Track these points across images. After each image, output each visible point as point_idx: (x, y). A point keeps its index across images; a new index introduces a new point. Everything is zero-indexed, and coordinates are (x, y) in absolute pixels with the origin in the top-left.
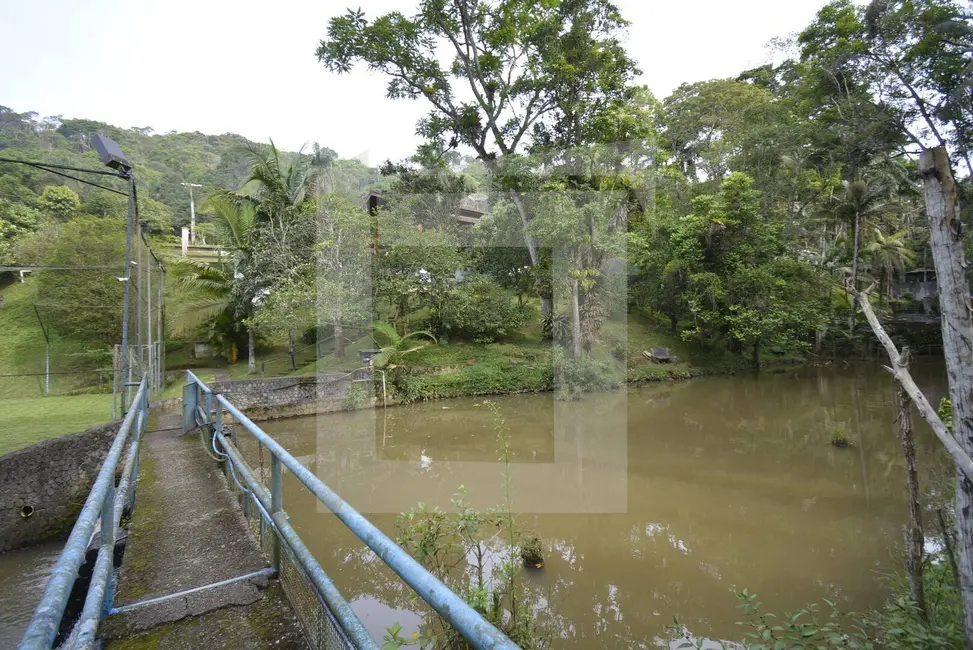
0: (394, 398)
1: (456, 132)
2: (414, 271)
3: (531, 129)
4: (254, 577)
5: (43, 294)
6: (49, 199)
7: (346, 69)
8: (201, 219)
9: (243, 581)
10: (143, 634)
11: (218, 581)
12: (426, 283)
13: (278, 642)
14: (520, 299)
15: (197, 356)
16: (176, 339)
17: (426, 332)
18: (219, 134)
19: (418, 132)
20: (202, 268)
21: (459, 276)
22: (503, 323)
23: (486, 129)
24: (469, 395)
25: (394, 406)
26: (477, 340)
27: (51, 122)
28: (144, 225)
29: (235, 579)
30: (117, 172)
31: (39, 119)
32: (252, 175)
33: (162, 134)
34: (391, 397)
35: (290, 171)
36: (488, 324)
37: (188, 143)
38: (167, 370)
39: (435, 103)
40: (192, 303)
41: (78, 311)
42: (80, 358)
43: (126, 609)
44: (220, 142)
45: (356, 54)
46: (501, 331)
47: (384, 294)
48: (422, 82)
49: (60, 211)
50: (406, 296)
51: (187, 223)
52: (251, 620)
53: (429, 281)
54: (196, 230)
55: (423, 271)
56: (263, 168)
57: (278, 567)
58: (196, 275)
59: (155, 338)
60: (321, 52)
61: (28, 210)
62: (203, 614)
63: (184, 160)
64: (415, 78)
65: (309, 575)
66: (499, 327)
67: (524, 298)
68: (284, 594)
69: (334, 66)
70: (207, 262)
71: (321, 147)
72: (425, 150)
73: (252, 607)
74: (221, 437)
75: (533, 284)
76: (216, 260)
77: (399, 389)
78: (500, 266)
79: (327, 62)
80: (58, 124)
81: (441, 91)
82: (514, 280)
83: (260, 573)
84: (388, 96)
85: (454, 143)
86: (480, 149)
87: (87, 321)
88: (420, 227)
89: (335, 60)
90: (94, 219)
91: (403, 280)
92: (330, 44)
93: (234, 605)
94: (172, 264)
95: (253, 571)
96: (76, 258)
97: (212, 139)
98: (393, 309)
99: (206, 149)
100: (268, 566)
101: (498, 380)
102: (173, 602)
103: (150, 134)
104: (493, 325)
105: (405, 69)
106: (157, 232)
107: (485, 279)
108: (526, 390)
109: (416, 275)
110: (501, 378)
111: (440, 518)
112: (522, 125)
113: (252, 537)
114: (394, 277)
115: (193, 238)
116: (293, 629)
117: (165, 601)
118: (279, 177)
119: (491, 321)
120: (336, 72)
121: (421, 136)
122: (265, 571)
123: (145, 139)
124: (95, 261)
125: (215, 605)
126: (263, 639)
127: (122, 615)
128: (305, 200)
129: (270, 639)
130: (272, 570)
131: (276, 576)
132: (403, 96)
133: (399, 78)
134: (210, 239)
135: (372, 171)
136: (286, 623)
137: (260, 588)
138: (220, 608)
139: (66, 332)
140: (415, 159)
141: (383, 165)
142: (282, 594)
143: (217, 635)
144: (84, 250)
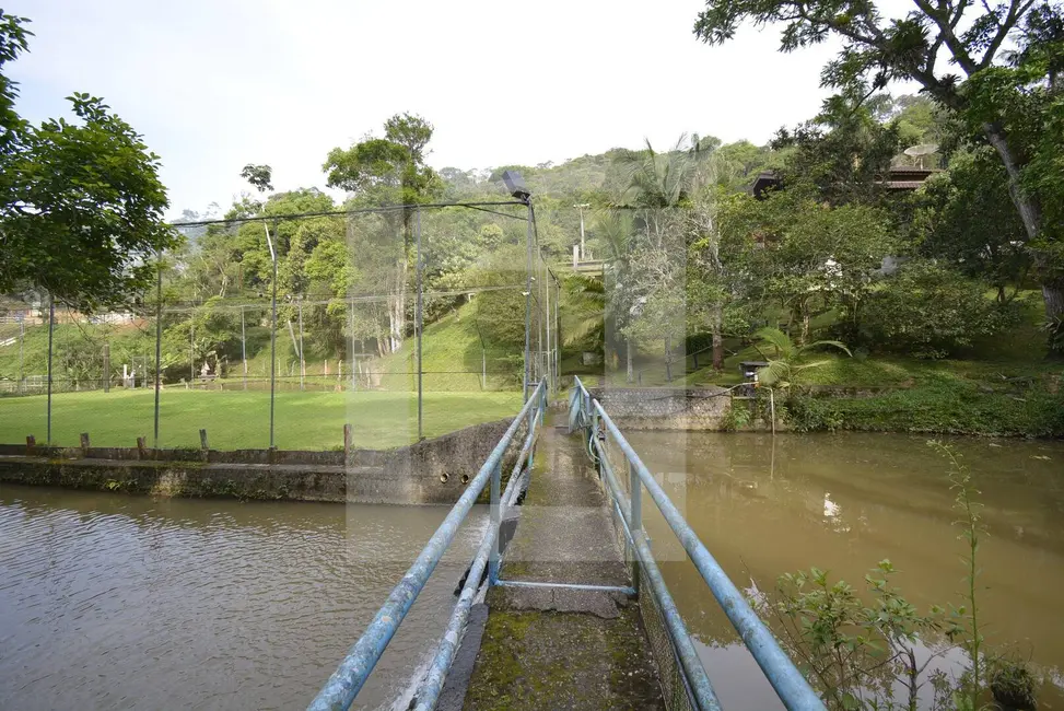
0: (785, 423)
1: (884, 65)
2: (816, 263)
3: (1022, 21)
4: (613, 591)
5: (481, 312)
6: (485, 236)
7: (728, 36)
8: (589, 235)
9: (605, 592)
10: (517, 612)
11: (582, 584)
12: (834, 277)
13: (631, 674)
14: (1001, 292)
15: (585, 363)
16: (568, 347)
17: (835, 343)
18: (603, 152)
19: (824, 82)
20: (588, 281)
21: (888, 264)
22: (967, 329)
23: (936, 46)
24: (901, 431)
25: (785, 432)
26: (918, 354)
27: (484, 173)
28: (545, 248)
29: (597, 587)
30: (520, 200)
31: (477, 174)
32: (630, 182)
33: (559, 164)
34: (781, 421)
35: (667, 170)
36: (938, 331)
37: (579, 168)
38: (563, 374)
39: (850, 34)
40: (581, 315)
41: (502, 323)
42: (504, 362)
43: (507, 584)
44: (605, 160)
45: (740, 13)
46: (962, 341)
47: (774, 296)
48: (830, 15)
49: (490, 245)
50: (805, 296)
51: (578, 242)
52: (608, 637)
53: (840, 274)
54: (585, 248)
55: (830, 263)
56: (640, 173)
57: (637, 588)
58: (583, 288)
59: (552, 347)
60: (699, 28)
61: (471, 246)
62: (566, 613)
63: (577, 184)
64: (819, 13)
65: (664, 613)
66: (959, 335)
67: (1009, 291)
68: (642, 620)
69: (714, 37)
70: (593, 275)
71: (701, 138)
72: (835, 104)
73: (609, 623)
74: (596, 441)
75: (1028, 268)
76: (600, 273)
77: (793, 413)
78: (963, 244)
79: (706, 35)
80: (490, 175)
81: (859, 18)
82: (989, 264)
83: (620, 588)
84: (782, 49)
85: (881, 81)
86: (927, 78)
87: (508, 331)
88: (826, 205)
89: (715, 30)
90: (513, 247)
91: (800, 276)
92: (709, 13)
93: (594, 615)
94: (566, 280)
95: (613, 584)
96: (500, 280)
97: (599, 159)
98: (786, 313)
99: (594, 169)
100: (629, 584)
101: (954, 414)
102: (543, 590)
103: (551, 168)
104: (947, 332)
105: (805, 7)
106: (557, 253)
107: (933, 266)
108: (1010, 434)
109: (820, 268)
110: (960, 411)
111: (846, 596)
112: (1002, 21)
113: (617, 549)
114: (788, 273)
115: (583, 255)
116: (647, 667)
117: (536, 588)
118: (655, 179)
119: (942, 327)
120: (716, 43)
121: (830, 86)
122: (624, 588)
123: (547, 172)
124: (512, 282)
125: (577, 608)
126: (617, 664)
127: (503, 589)
128: (681, 198)
129: (623, 667)
130: (631, 590)
131: (635, 597)
132: (803, 43)
133: (796, 20)
134: (595, 253)
135: (761, 151)
136: (641, 657)
137: (619, 605)
138: (581, 613)
139: (495, 340)
140: (820, 120)
141: (775, 138)
142: (639, 620)
143: (575, 640)
144: (505, 274)
